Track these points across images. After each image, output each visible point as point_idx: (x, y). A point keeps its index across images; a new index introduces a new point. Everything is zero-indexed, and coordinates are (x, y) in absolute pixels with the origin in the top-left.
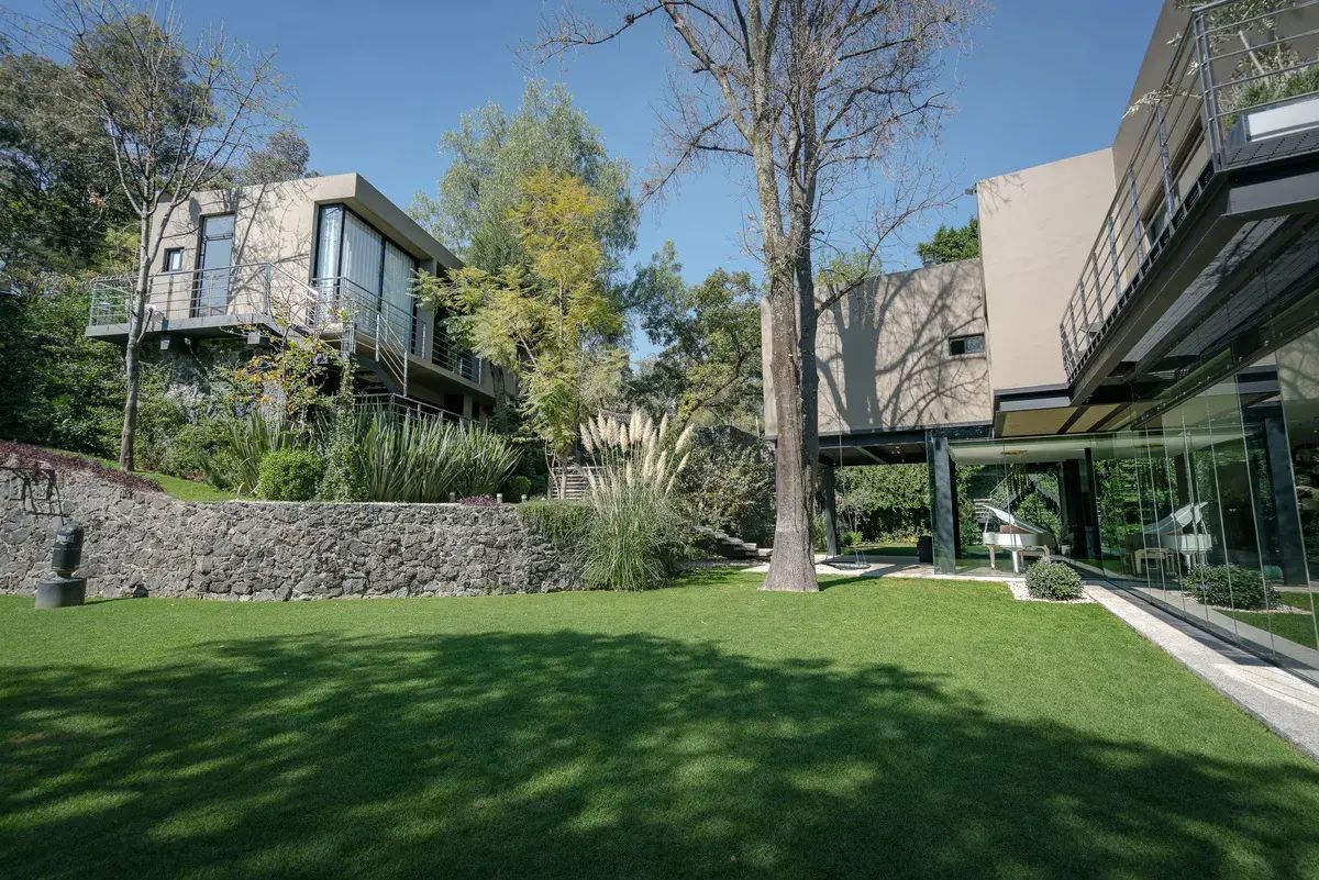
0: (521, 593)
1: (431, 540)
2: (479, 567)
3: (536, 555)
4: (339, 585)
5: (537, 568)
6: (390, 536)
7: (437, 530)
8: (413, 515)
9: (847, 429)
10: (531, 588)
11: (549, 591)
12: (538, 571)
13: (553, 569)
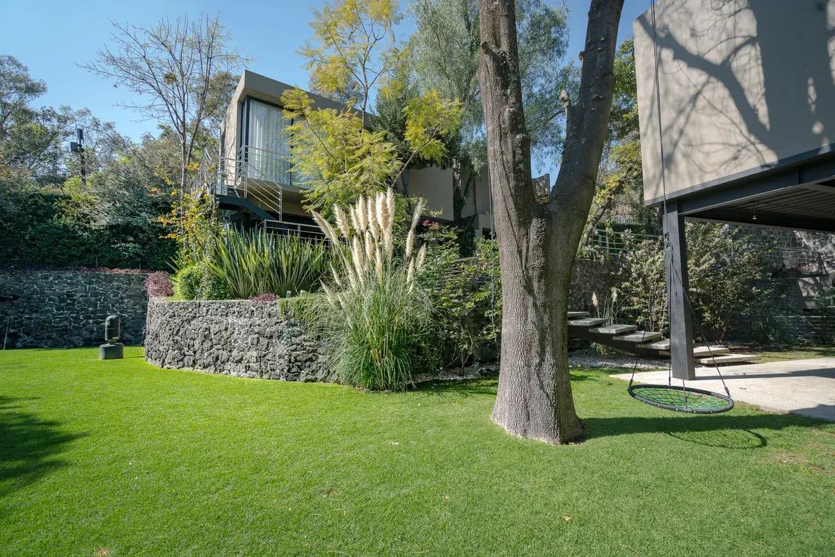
0: (282, 379)
1: (226, 329)
2: (255, 354)
3: (295, 346)
4: (182, 360)
5: (295, 358)
6: (205, 325)
7: (230, 321)
8: (217, 310)
9: (771, 158)
10: (290, 375)
11: (307, 381)
12: (296, 361)
13: (311, 360)
